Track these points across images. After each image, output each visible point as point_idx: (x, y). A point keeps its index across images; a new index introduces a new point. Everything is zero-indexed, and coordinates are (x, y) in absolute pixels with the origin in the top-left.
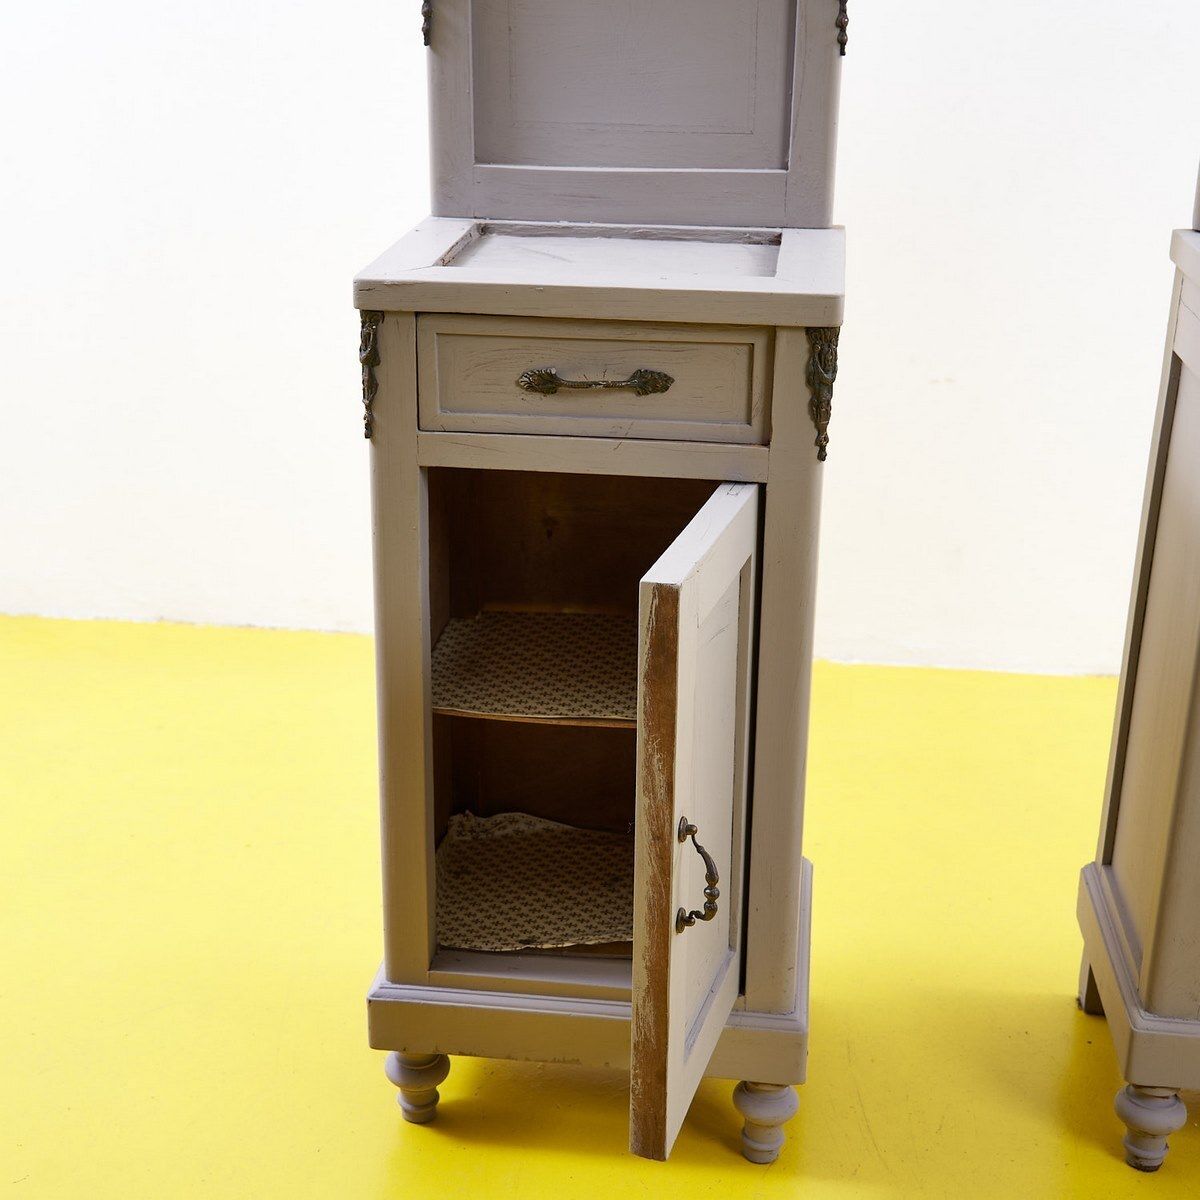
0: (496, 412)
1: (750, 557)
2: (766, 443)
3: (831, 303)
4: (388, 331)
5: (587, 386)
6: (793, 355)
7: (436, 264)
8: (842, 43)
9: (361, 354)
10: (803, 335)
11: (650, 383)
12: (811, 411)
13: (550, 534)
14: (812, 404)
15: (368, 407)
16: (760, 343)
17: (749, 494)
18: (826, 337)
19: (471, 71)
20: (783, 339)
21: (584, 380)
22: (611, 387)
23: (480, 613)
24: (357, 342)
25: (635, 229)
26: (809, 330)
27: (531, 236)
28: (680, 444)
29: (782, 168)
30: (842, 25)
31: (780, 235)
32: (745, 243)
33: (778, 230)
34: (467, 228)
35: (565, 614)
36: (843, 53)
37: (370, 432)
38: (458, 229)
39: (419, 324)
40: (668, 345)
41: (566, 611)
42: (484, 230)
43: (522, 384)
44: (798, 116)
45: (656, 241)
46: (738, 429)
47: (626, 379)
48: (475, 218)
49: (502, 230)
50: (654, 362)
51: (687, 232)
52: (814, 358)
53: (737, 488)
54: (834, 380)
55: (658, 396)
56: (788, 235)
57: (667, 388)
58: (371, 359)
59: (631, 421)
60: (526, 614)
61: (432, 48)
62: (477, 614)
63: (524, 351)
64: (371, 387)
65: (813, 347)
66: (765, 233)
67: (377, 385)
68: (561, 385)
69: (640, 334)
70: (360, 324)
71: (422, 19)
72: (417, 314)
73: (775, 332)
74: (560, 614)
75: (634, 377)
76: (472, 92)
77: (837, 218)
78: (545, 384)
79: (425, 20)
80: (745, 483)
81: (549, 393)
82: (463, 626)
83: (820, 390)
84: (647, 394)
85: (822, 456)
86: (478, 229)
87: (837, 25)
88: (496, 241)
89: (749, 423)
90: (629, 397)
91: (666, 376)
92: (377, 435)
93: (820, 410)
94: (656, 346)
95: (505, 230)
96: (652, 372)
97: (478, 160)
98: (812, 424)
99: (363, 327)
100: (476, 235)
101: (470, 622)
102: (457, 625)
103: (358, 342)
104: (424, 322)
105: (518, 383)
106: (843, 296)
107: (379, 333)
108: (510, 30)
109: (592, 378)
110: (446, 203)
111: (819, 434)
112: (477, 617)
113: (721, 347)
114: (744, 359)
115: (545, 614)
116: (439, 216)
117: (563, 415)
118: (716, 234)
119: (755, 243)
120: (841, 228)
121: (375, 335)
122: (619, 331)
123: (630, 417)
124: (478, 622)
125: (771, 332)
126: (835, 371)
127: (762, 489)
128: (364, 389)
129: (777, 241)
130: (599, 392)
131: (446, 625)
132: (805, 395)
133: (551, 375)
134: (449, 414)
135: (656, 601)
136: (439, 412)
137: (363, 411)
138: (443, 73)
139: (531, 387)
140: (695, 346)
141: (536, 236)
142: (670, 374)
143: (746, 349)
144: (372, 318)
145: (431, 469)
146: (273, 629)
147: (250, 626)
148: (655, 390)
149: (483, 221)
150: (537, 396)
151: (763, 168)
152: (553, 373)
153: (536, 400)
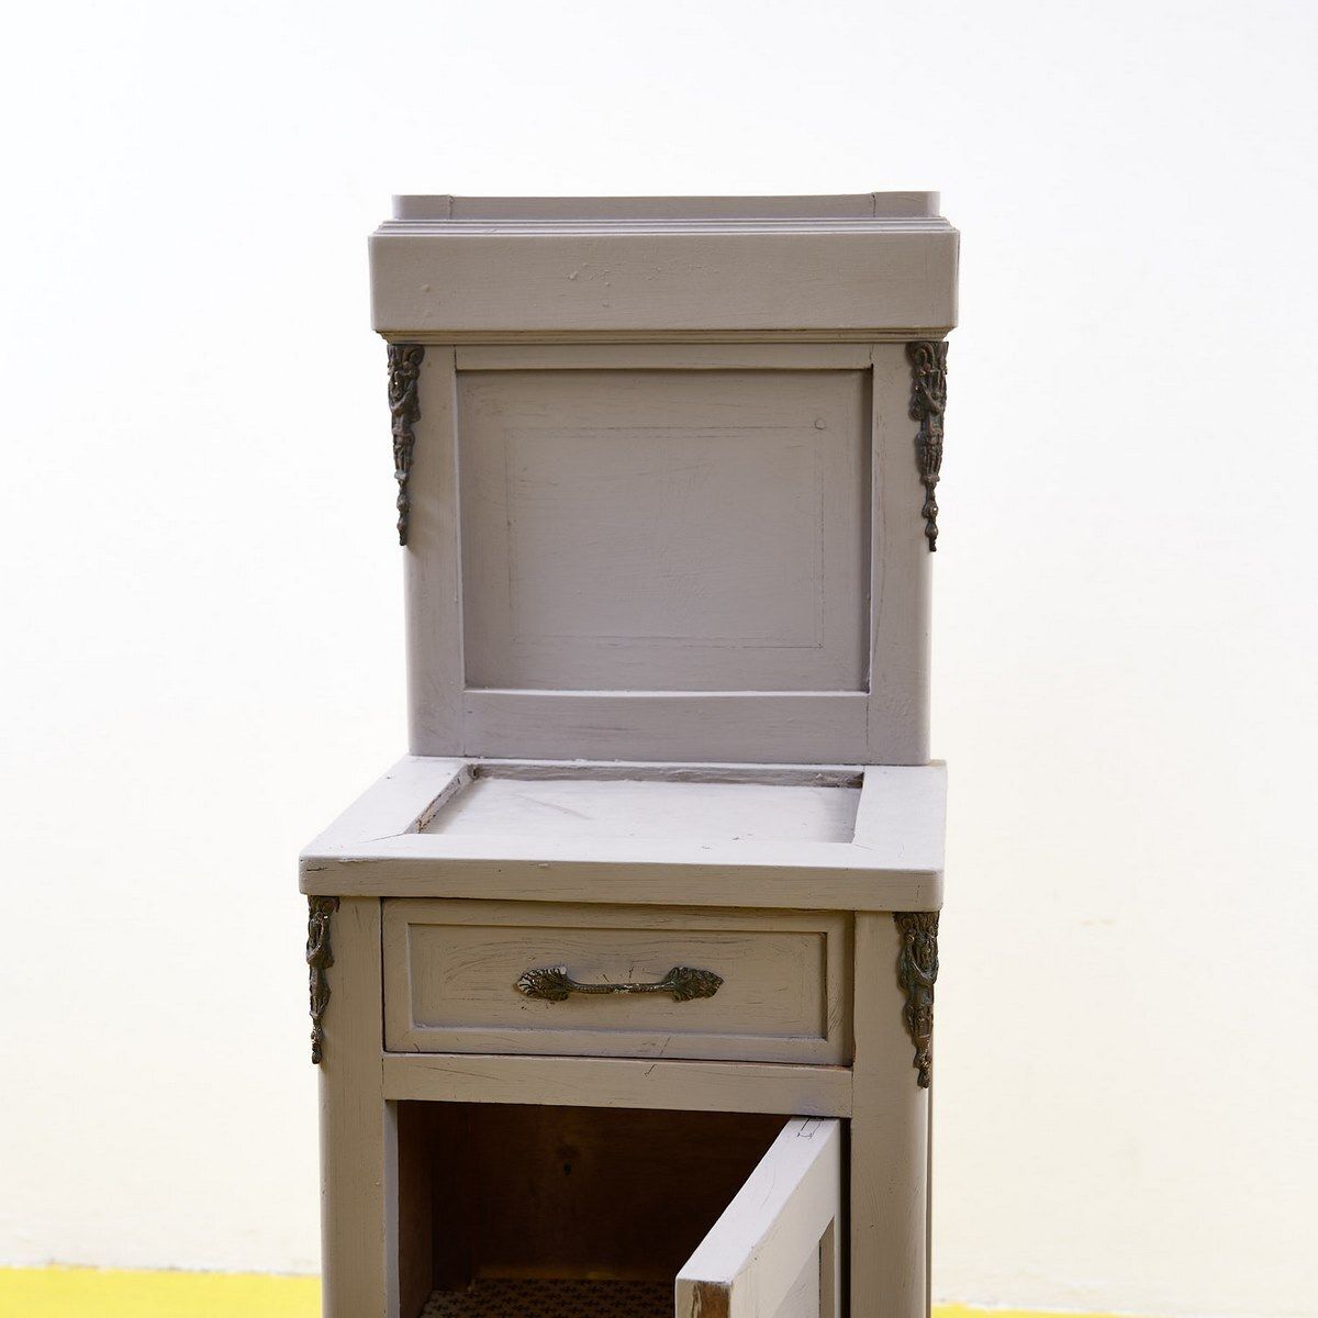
0: (487, 1026)
1: (832, 1221)
2: (848, 1063)
3: (926, 881)
4: (343, 920)
5: (608, 990)
6: (878, 949)
7: (410, 831)
8: (932, 537)
9: (308, 953)
10: (891, 922)
11: (691, 985)
12: (906, 1022)
13: (567, 1168)
14: (906, 1011)
15: (317, 1022)
16: (835, 932)
17: (827, 1134)
18: (921, 924)
19: (460, 575)
20: (864, 928)
21: (604, 982)
22: (640, 991)
23: (473, 1282)
24: (304, 936)
25: (675, 769)
26: (899, 916)
27: (538, 779)
28: (733, 1066)
29: (862, 690)
30: (929, 514)
31: (862, 776)
32: (817, 785)
33: (859, 769)
34: (454, 772)
35: (590, 1282)
36: (933, 549)
37: (319, 1056)
38: (443, 772)
39: (385, 912)
40: (713, 935)
41: (592, 1276)
42: (477, 773)
43: (522, 988)
44: (878, 625)
45: (699, 785)
46: (811, 1045)
47: (658, 979)
48: (466, 756)
49: (501, 772)
50: (696, 957)
51: (740, 773)
52: (907, 952)
53: (812, 1124)
54: (934, 980)
55: (702, 1001)
56: (872, 775)
57: (714, 992)
58: (322, 957)
59: (666, 1036)
60: (537, 1282)
61: (410, 548)
62: (469, 1284)
63: (524, 945)
64: (321, 996)
65: (905, 937)
66: (843, 773)
67: (329, 992)
68: (573, 989)
69: (677, 922)
70: (308, 913)
71: (397, 514)
72: (383, 899)
73: (854, 918)
74: (582, 1282)
75: (669, 977)
76: (461, 602)
77: (935, 751)
78: (552, 987)
79: (401, 516)
80: (822, 1118)
81: (556, 1000)
82: (450, 1301)
83: (916, 994)
84: (687, 999)
85: (924, 1080)
86: (469, 771)
87: (924, 516)
88: (492, 788)
89: (825, 1036)
90: (665, 1003)
91: (712, 975)
92: (328, 1058)
93: (918, 1020)
94: (700, 936)
95: (504, 772)
96: (694, 971)
97: (470, 684)
98: (909, 1039)
99: (311, 917)
100: (466, 779)
101: (459, 1295)
102: (443, 1301)
103: (306, 936)
104: (390, 908)
105: (516, 987)
106: (942, 871)
107: (332, 927)
108: (509, 524)
109: (614, 981)
110: (429, 738)
111: (918, 1052)
112: (469, 1289)
113: (784, 937)
114: (815, 953)
115: (563, 1282)
116: (419, 755)
117: (577, 1028)
118: (779, 774)
119: (829, 786)
120: (941, 764)
121: (327, 928)
122: (647, 917)
123: (666, 1031)
124: (471, 1296)
125: (849, 919)
126: (935, 968)
127: (845, 1126)
128: (312, 999)
129: (857, 782)
130: (624, 996)
131: (427, 1302)
132: (897, 1000)
133: (559, 976)
134: (426, 1029)
135: (698, 1307)
136: (411, 1025)
137: (310, 1027)
138: (423, 580)
139: (533, 992)
140: (749, 937)
141: (544, 779)
142: (718, 973)
143: (816, 939)
144: (323, 907)
145: (400, 1103)
146: (205, 1272)
147: (172, 1269)
148: (698, 994)
149: (475, 762)
150: (542, 1004)
151: (837, 690)
152: (563, 973)
153: (541, 1009)
